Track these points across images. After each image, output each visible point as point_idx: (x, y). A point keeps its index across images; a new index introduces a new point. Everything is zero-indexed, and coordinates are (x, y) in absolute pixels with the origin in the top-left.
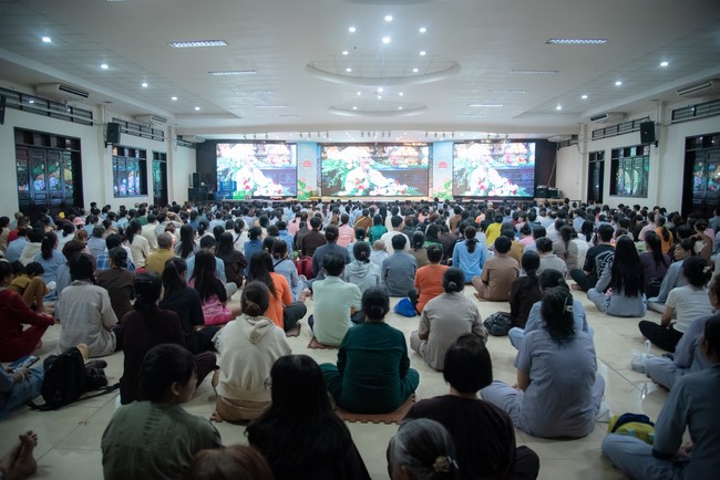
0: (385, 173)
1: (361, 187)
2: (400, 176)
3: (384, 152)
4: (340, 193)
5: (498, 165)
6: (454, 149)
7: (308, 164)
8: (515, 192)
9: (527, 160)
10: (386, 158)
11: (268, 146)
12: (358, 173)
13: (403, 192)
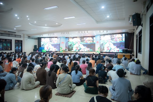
0: (84, 45)
1: (77, 49)
2: (88, 46)
3: (83, 39)
4: (72, 51)
5: (113, 42)
6: (100, 37)
7: (63, 43)
8: (118, 51)
9: (122, 40)
10: (84, 41)
11: (53, 38)
12: (77, 45)
13: (88, 50)
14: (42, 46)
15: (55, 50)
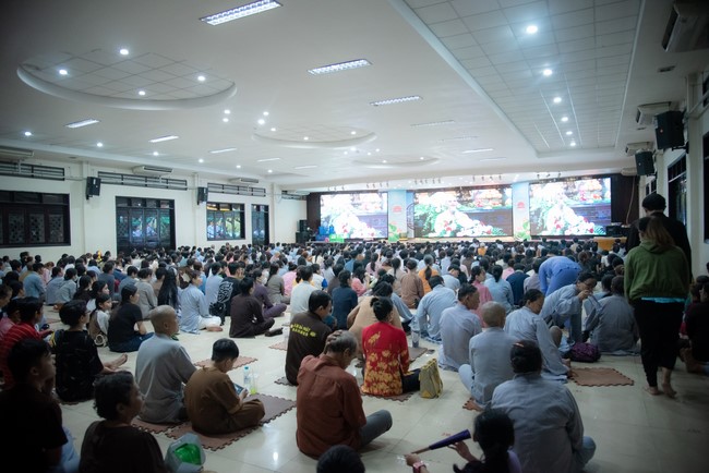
0: (471, 215)
1: (449, 229)
2: (484, 217)
3: (469, 195)
4: (430, 235)
5: (573, 203)
6: (530, 190)
7: (398, 209)
8: (591, 231)
9: (603, 197)
10: (471, 201)
11: (361, 195)
12: (446, 216)
13: (488, 233)
14: (324, 224)
15: (373, 235)
